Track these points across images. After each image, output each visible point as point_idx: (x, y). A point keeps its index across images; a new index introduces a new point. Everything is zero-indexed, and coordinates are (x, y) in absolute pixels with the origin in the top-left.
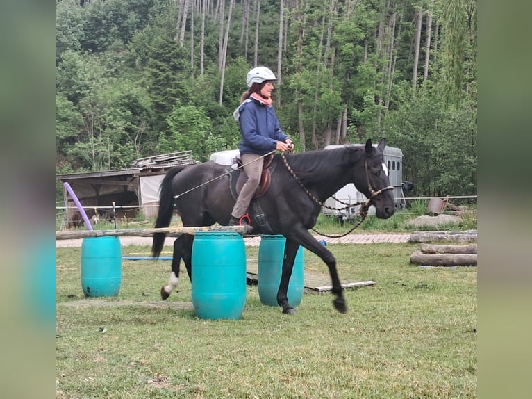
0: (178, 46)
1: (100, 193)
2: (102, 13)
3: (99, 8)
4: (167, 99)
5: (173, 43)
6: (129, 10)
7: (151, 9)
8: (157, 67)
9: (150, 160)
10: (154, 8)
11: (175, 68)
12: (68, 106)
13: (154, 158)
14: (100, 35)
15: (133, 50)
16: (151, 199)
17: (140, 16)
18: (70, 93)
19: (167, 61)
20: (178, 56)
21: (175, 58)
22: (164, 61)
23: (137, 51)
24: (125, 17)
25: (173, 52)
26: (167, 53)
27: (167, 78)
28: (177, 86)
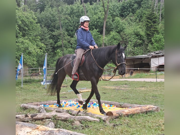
0: (155, 15)
1: (135, 63)
2: (126, 4)
3: (125, 3)
4: (151, 32)
5: (154, 14)
6: (135, 3)
7: (141, 3)
8: (148, 22)
9: (153, 53)
10: (143, 2)
11: (154, 22)
12: (117, 35)
13: (155, 52)
14: (125, 11)
15: (136, 16)
16: (154, 66)
17: (138, 5)
18: (117, 31)
19: (151, 20)
20: (155, 18)
21: (154, 19)
22: (150, 20)
23: (138, 16)
24: (133, 6)
25: (153, 17)
26: (151, 17)
27: (151, 25)
28: (155, 28)
